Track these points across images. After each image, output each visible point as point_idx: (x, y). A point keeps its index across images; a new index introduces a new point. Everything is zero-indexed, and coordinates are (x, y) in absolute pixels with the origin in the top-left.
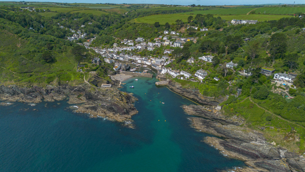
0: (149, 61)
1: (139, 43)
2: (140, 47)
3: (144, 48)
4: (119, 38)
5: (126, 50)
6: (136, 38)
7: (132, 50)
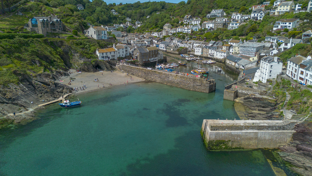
0: (224, 48)
1: (213, 18)
2: (211, 25)
3: (221, 27)
4: (178, 17)
5: (181, 33)
6: (209, 13)
7: (192, 31)
